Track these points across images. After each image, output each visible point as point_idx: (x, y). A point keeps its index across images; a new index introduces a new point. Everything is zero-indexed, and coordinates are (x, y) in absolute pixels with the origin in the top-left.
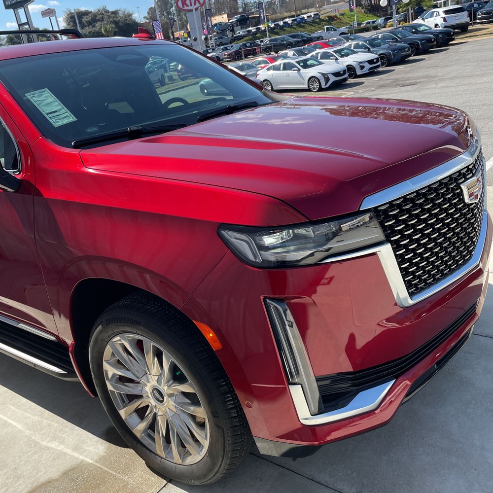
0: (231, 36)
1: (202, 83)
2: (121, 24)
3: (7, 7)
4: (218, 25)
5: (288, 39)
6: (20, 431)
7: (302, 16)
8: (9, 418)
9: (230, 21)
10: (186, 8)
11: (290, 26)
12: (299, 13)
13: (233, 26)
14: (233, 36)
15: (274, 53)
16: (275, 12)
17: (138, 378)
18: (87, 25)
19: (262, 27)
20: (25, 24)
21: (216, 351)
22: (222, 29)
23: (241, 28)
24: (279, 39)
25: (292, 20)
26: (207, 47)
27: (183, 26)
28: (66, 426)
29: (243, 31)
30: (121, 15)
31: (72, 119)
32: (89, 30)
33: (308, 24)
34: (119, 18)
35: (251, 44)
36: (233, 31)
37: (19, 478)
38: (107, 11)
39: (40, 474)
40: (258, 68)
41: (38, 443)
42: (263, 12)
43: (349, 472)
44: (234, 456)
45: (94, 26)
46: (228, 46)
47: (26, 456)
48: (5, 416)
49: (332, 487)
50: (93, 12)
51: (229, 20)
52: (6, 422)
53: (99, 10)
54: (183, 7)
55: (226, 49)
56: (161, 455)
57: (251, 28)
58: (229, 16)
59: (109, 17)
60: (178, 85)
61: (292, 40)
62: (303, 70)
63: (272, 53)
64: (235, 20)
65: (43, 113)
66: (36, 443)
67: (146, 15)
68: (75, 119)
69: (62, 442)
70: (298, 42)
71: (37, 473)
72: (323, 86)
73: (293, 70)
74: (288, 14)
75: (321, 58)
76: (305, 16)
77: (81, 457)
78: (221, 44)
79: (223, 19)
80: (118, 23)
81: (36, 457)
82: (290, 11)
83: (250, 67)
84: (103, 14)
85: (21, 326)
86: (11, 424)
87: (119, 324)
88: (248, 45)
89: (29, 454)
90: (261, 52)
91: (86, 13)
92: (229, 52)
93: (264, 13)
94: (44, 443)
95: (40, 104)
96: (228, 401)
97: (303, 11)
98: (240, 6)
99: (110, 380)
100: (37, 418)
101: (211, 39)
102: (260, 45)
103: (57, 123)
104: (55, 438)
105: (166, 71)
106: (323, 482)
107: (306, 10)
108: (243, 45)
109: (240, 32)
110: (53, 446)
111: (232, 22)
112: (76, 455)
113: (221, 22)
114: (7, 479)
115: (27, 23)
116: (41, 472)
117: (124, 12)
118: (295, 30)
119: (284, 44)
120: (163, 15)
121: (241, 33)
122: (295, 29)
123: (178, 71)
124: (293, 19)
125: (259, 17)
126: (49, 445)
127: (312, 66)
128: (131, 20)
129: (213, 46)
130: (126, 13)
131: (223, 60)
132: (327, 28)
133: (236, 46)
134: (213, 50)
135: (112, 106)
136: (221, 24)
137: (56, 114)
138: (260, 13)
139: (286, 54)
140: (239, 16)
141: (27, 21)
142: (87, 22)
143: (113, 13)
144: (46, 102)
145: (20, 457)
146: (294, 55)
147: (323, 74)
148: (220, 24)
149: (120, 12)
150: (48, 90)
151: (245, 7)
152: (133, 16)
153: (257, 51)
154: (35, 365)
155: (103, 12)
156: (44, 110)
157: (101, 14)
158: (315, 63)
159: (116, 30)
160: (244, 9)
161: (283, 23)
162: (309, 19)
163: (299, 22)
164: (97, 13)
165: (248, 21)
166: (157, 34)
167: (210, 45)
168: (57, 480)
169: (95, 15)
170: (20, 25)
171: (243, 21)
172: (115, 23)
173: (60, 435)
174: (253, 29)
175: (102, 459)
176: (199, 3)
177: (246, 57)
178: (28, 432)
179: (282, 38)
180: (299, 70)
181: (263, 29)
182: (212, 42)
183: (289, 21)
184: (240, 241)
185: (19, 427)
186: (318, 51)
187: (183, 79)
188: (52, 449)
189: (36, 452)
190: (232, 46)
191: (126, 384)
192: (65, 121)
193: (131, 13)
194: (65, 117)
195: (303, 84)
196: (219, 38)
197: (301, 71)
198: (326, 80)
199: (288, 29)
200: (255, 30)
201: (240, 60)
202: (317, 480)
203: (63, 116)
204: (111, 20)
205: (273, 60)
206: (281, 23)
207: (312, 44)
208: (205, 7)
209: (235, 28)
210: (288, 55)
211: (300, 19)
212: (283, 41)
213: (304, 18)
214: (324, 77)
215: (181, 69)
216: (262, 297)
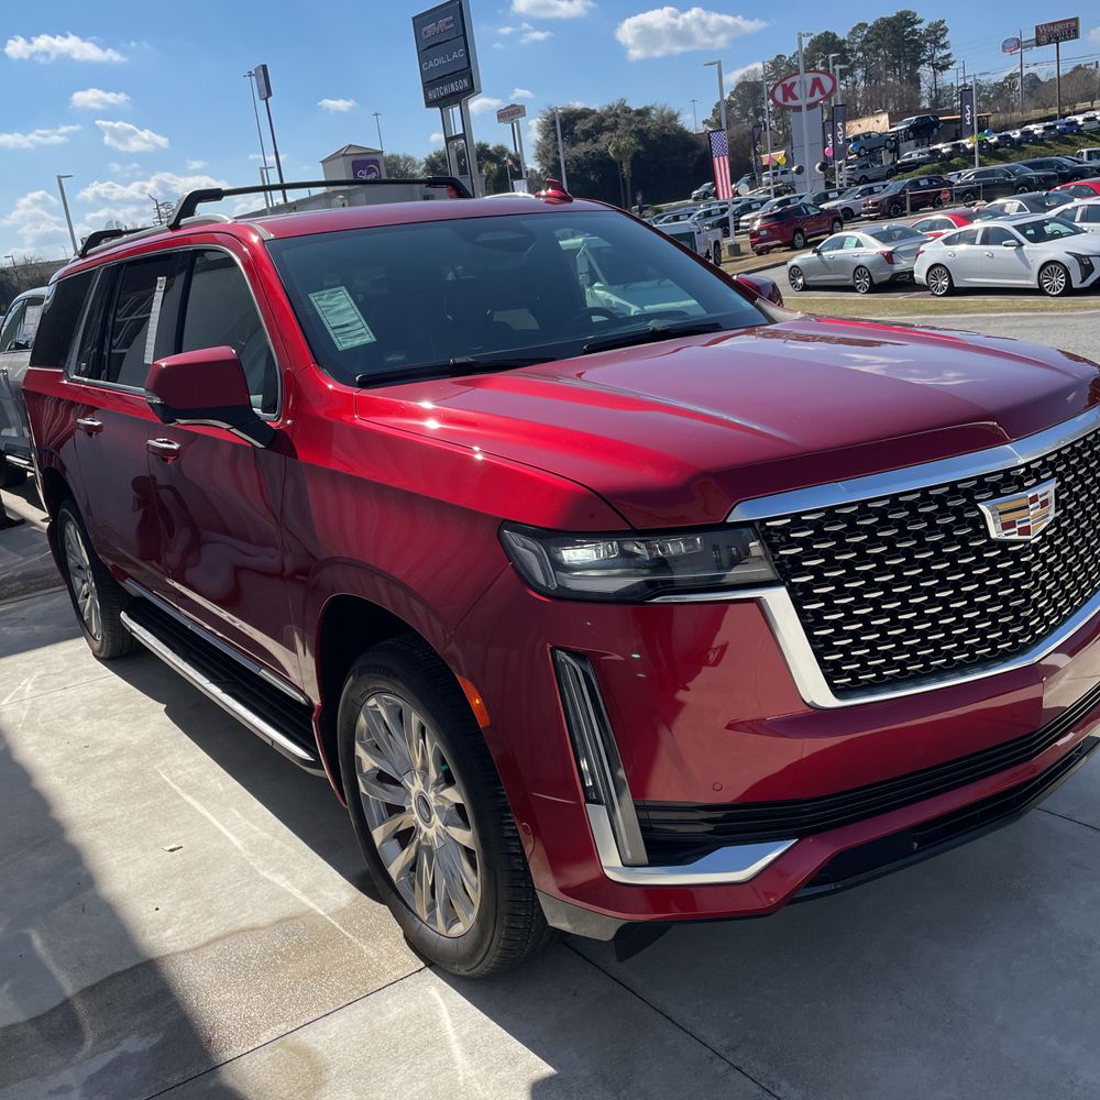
0: (890, 161)
1: (795, 261)
2: (652, 136)
3: (430, 103)
4: (861, 138)
5: (1022, 172)
6: (237, 848)
7: (1072, 118)
8: (226, 827)
9: (892, 130)
10: (791, 102)
11: (1037, 140)
12: (1067, 110)
13: (897, 141)
14: (894, 163)
15: (984, 202)
16: (1009, 108)
17: (400, 776)
18: (582, 138)
19: (968, 142)
20: (457, 137)
21: (484, 728)
22: (870, 147)
23: (917, 146)
24: (1001, 170)
25: (1045, 128)
26: (829, 185)
27: (785, 141)
28: (305, 856)
29: (920, 150)
30: (654, 118)
31: (369, 338)
32: (585, 149)
33: (1083, 135)
34: (649, 124)
35: (930, 181)
36: (896, 151)
37: (211, 915)
38: (627, 110)
39: (244, 915)
40: (926, 236)
41: (256, 872)
42: (971, 109)
43: (732, 1014)
44: (514, 925)
45: (595, 141)
46: (877, 186)
47: (231, 887)
48: (223, 824)
49: (689, 1029)
50: (598, 111)
51: (891, 127)
52: (220, 833)
53: (611, 108)
54: (785, 100)
55: (871, 191)
56: (421, 916)
57: (939, 146)
58: (894, 119)
59: (630, 121)
60: (746, 265)
61: (1031, 173)
62: (1028, 246)
63: (979, 203)
64: (905, 126)
65: (328, 327)
66: (252, 870)
67: (709, 116)
68: (374, 339)
69: (291, 878)
70: (1047, 178)
71: (239, 914)
72: (1076, 284)
73: (1005, 245)
74: (1041, 113)
75: (1082, 220)
76: (1080, 119)
77: (311, 905)
78: (864, 180)
79: (879, 124)
80: (645, 135)
81: (246, 890)
82: (1045, 107)
83: (907, 234)
84: (618, 116)
85: (264, 673)
86: (227, 838)
87: (373, 675)
88: (922, 183)
89: (238, 884)
90: (951, 200)
91: (584, 114)
92: (876, 198)
93: (972, 113)
94: (264, 874)
95: (326, 311)
96: (505, 824)
97: (1080, 106)
98: (925, 94)
99: (365, 776)
100: (266, 835)
101: (840, 170)
102: (951, 184)
103: (344, 343)
104: (281, 870)
105: (726, 234)
106: (677, 1020)
107: (1088, 104)
108: (911, 183)
109: (912, 154)
110: (276, 880)
111: (897, 131)
112: (305, 899)
113: (869, 132)
114: (195, 913)
115: (463, 136)
116: (245, 912)
117: (662, 112)
118: (1048, 150)
119: (1013, 183)
120: (746, 116)
121: (915, 156)
122: (1049, 146)
123: (753, 235)
124: (1047, 124)
125: (961, 121)
126: (270, 877)
127: (1055, 236)
128: (675, 128)
129: (841, 185)
130: (665, 113)
131: (859, 215)
132: (1089, 153)
133: (894, 186)
134: (840, 193)
135: (499, 316)
136: (870, 137)
137: (347, 329)
138: (963, 112)
139: (1003, 207)
140: (914, 118)
141: (462, 132)
142: (583, 132)
143: (639, 113)
144: (337, 309)
145: (223, 886)
146: (1021, 209)
147: (1078, 257)
148: (867, 136)
149: (654, 112)
150: (345, 291)
151: (937, 98)
152: (679, 119)
153: (942, 197)
154: (273, 741)
155: (619, 112)
156: (330, 321)
157: (613, 115)
158: (1064, 229)
159: (641, 148)
160: (935, 103)
161: (1022, 133)
162: (1089, 126)
163: (1062, 133)
164: (606, 114)
165: (935, 130)
166: (716, 160)
167: (837, 183)
168: (264, 928)
169: (602, 119)
170: (448, 140)
171: (924, 131)
172: (641, 135)
173: (292, 866)
174: (944, 148)
175: (340, 913)
176: (822, 91)
177: (915, 209)
178: (246, 854)
179: (1007, 168)
180: (1021, 244)
181: (969, 146)
182: (841, 178)
183: (1037, 129)
184: (527, 551)
185: (238, 843)
186: (1077, 201)
187: (760, 253)
188: (273, 883)
189: (248, 884)
190: (884, 186)
191: (387, 785)
192: (358, 342)
193: (676, 113)
194: (358, 335)
195: (1027, 277)
196: (860, 168)
197: (1025, 248)
198: (1086, 269)
199: (1034, 147)
200: (949, 149)
201: (899, 216)
202: (669, 1014)
203: (358, 332)
204: (633, 127)
205: (966, 219)
206: (1016, 134)
207: (1072, 186)
208: (836, 100)
209: (902, 146)
210: (1006, 211)
211: (1067, 124)
212: (1009, 176)
213: (1076, 122)
214: (1081, 264)
215: (760, 229)
216: (549, 646)
